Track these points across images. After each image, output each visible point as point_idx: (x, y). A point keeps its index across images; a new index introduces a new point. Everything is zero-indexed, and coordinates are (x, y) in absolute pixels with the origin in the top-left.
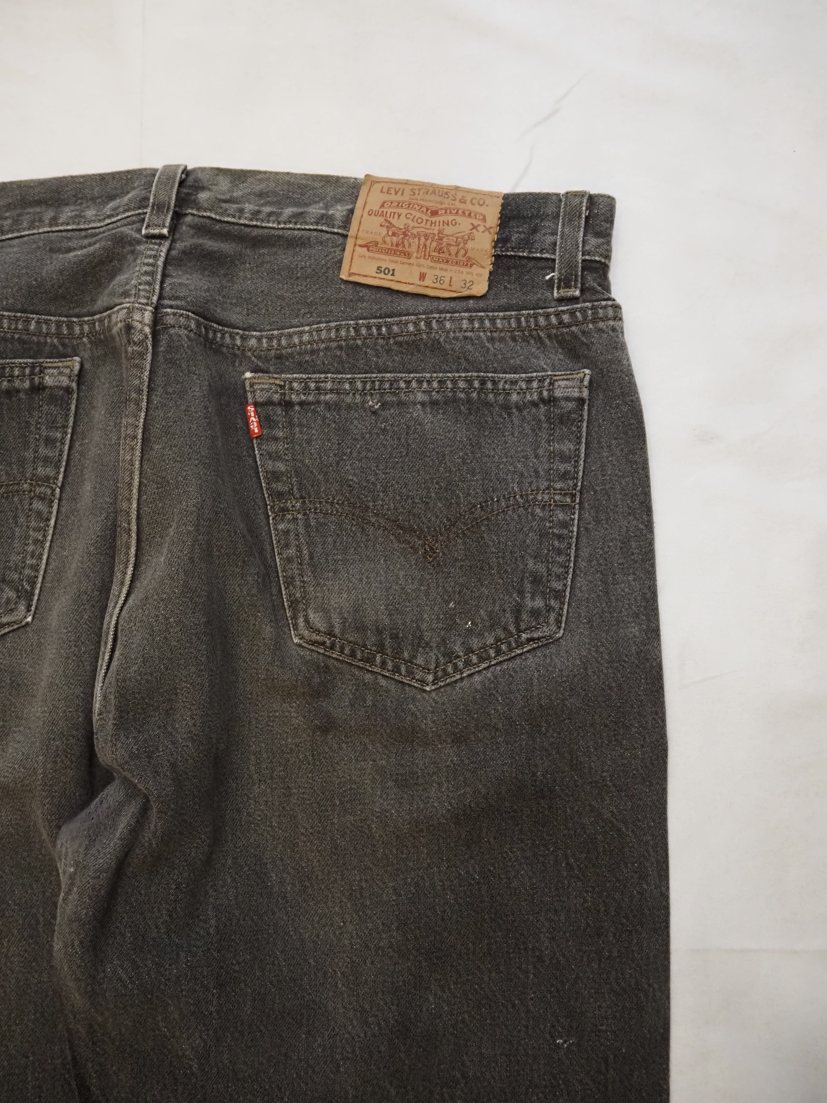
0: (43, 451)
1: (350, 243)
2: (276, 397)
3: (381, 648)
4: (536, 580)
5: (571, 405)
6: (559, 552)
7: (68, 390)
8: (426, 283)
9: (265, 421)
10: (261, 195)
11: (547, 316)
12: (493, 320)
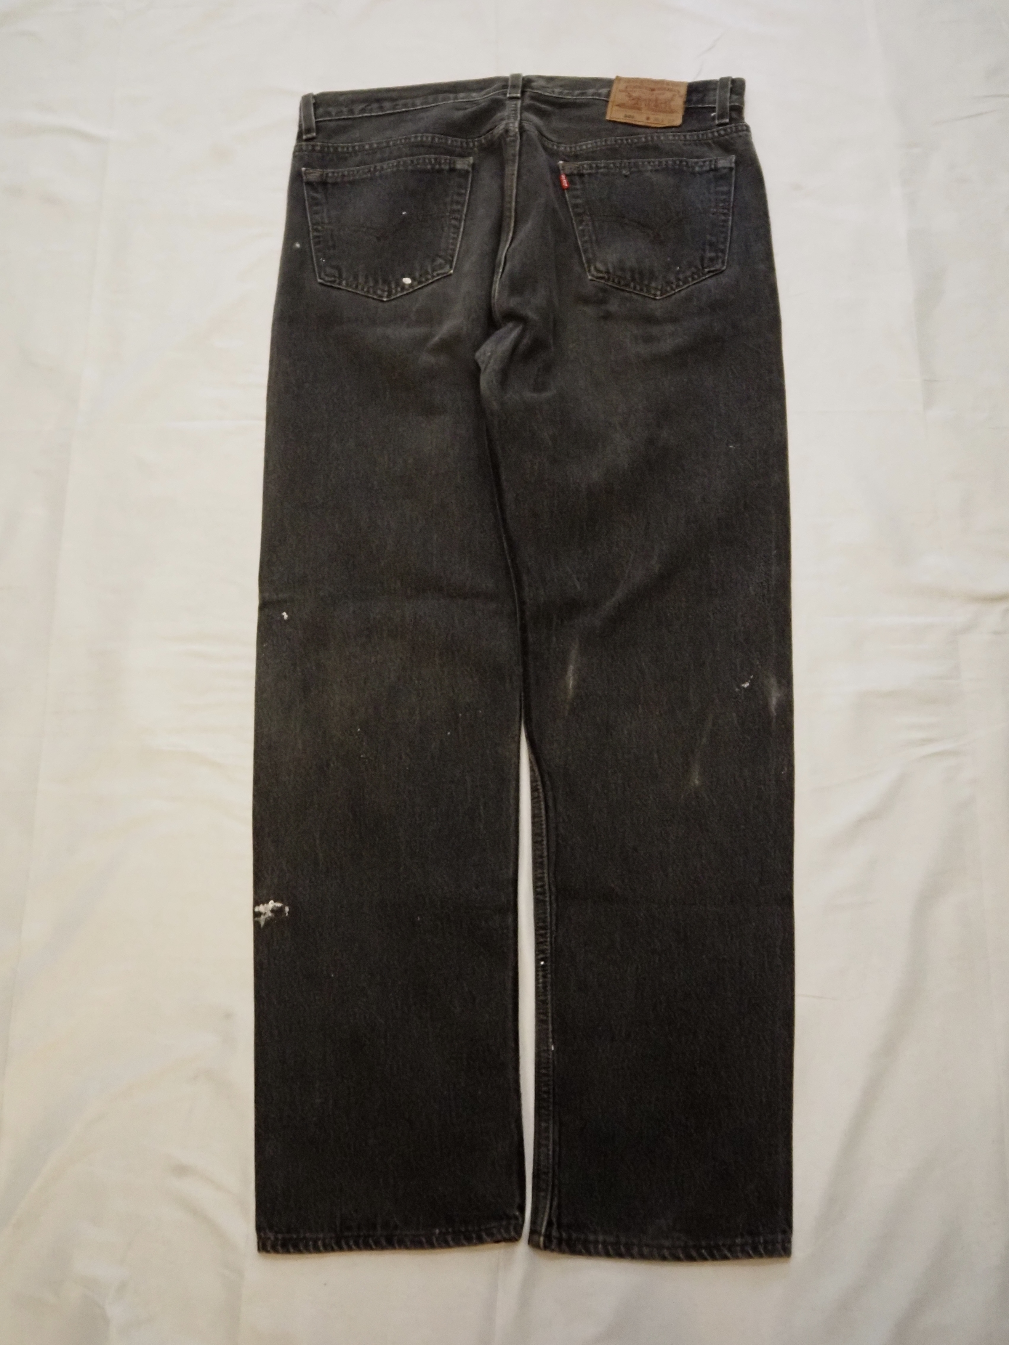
0: (455, 198)
1: (610, 105)
2: (575, 172)
3: (633, 279)
4: (711, 244)
5: (725, 171)
6: (722, 232)
7: (467, 172)
8: (649, 121)
9: (571, 182)
10: (561, 86)
11: (713, 133)
12: (685, 136)
